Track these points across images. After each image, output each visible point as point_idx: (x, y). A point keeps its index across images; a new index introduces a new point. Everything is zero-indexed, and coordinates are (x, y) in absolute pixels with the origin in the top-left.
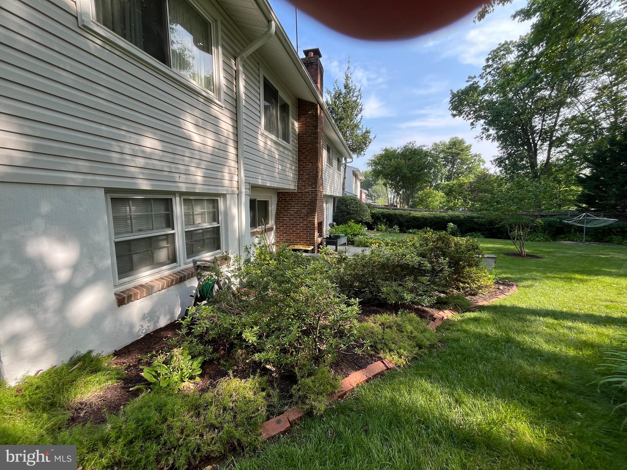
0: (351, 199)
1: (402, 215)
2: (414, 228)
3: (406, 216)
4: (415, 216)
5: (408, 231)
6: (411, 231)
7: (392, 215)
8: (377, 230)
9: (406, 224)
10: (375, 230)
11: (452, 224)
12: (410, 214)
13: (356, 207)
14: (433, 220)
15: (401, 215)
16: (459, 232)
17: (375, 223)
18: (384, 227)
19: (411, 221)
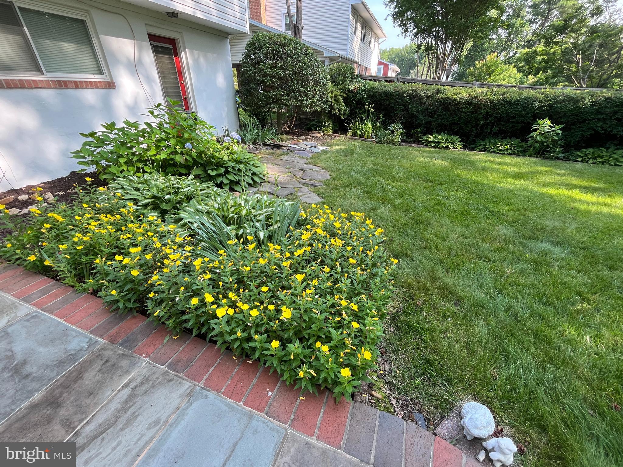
0: (275, 43)
1: (417, 94)
2: (441, 129)
3: (427, 97)
4: (448, 99)
5: (425, 138)
6: (430, 138)
7: (392, 95)
8: (355, 134)
9: (423, 119)
10: (350, 133)
11: (549, 122)
12: (438, 91)
13: (281, 68)
14: (494, 110)
15: (414, 97)
16: (562, 146)
17: (352, 115)
18: (369, 127)
19: (435, 112)
